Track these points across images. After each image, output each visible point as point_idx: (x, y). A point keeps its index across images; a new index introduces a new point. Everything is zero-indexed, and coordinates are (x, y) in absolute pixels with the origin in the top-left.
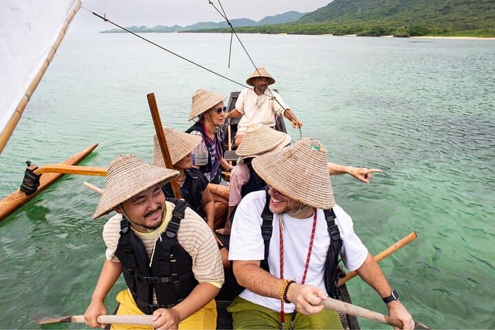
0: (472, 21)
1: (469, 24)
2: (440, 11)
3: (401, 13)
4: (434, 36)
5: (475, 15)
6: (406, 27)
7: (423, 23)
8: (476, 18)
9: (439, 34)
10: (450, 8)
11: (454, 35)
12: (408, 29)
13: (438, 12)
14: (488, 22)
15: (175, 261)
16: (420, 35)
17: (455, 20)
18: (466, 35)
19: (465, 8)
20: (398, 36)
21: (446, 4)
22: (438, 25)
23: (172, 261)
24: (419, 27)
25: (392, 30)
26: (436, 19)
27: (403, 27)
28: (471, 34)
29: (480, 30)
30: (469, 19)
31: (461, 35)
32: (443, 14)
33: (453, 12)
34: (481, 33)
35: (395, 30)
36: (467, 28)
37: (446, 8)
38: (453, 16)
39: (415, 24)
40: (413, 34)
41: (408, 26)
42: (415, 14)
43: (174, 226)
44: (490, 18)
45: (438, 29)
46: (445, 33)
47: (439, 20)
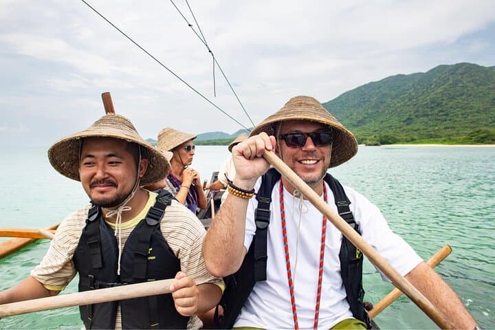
0: (434, 131)
1: (432, 133)
2: (404, 122)
3: (368, 124)
4: (403, 144)
5: (436, 126)
6: (375, 137)
7: (390, 133)
8: (437, 128)
9: (407, 142)
10: (411, 119)
11: (421, 143)
12: (378, 138)
13: (402, 123)
14: (449, 132)
15: (154, 258)
16: (390, 144)
17: (419, 130)
18: (432, 142)
19: (425, 119)
20: (369, 145)
21: (408, 117)
22: (405, 134)
23: (150, 258)
24: (387, 136)
25: (362, 140)
26: (402, 129)
27: (373, 136)
28: (437, 142)
29: (443, 139)
30: (430, 129)
31: (428, 143)
32: (407, 124)
33: (416, 123)
34: (445, 141)
35: (366, 139)
36: (432, 137)
37: (408, 119)
38: (416, 127)
39: (383, 134)
40: (383, 143)
41: (377, 135)
42: (381, 125)
43: (157, 212)
44: (448, 128)
45: (405, 137)
46: (412, 141)
47: (404, 130)
